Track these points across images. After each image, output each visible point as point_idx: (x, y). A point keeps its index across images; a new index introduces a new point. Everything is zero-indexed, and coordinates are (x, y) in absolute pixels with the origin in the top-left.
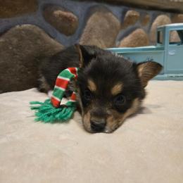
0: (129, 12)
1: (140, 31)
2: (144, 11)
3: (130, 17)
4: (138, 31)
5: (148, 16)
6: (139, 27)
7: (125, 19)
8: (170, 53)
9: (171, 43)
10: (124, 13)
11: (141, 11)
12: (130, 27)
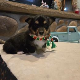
0: (60, 21)
1: (64, 27)
2: (66, 20)
3: (60, 22)
4: (63, 26)
5: (67, 22)
6: (64, 25)
7: (59, 22)
8: (69, 35)
9: (70, 32)
10: (59, 21)
11: (65, 20)
12: (61, 25)
